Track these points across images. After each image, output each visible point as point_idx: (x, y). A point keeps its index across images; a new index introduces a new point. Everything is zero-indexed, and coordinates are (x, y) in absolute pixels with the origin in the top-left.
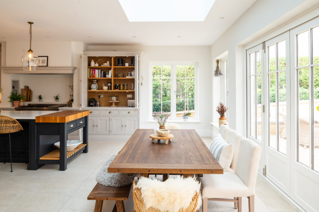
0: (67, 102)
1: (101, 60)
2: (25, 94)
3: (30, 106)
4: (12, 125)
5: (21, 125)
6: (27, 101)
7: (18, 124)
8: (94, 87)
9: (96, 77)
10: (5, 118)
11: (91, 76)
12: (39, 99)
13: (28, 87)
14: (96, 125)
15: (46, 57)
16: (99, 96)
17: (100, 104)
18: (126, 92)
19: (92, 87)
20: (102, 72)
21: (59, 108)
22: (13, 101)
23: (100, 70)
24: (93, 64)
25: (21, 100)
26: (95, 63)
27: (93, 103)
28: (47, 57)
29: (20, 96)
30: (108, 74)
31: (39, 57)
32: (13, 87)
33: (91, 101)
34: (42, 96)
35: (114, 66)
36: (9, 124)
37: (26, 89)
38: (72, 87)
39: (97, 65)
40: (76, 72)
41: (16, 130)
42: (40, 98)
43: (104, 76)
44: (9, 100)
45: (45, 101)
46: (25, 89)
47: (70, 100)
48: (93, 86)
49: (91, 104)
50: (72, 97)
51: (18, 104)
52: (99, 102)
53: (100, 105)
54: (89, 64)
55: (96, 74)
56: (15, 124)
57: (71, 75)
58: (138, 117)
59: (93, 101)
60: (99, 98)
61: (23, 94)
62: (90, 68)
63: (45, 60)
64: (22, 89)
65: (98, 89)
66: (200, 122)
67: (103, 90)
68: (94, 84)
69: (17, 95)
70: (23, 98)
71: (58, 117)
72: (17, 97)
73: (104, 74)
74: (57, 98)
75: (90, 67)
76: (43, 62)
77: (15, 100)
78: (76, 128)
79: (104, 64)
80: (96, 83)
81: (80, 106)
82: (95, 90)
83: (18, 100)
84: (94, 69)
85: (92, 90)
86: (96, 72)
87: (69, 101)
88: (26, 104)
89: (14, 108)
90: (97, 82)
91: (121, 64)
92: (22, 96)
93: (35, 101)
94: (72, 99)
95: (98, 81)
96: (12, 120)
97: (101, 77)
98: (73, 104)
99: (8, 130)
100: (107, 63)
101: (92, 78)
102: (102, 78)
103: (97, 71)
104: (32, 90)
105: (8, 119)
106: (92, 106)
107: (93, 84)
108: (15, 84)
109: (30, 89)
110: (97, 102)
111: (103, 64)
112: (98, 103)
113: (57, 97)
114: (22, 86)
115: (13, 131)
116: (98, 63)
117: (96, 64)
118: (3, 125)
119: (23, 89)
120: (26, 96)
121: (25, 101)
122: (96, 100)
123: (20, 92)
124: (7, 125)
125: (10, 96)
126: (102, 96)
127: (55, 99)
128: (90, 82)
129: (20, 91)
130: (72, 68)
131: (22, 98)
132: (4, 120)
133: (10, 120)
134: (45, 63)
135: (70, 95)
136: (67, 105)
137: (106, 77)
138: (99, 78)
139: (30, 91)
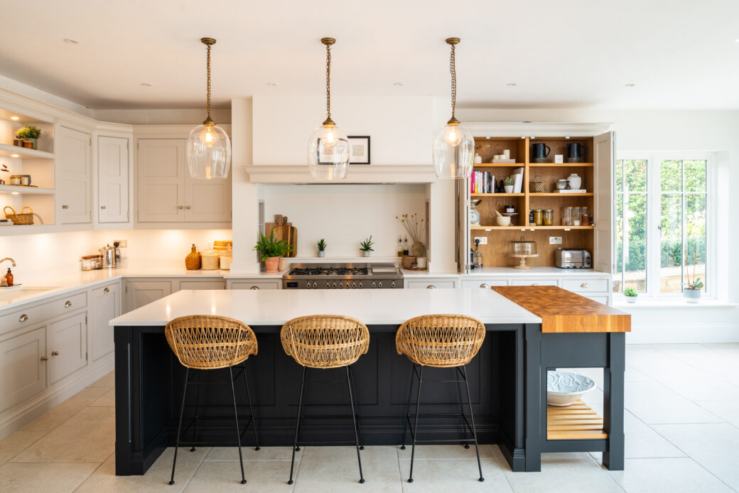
1: (489, 146)
2: (278, 237)
6: (285, 256)
8: (474, 218)
9: (476, 190)
12: (317, 251)
13: (284, 219)
15: (367, 140)
16: (478, 242)
17: (482, 261)
18: (563, 230)
20: (494, 177)
23: (486, 173)
26: (475, 155)
28: (368, 138)
30: (513, 184)
31: (349, 137)
34: (327, 242)
35: (530, 162)
37: (281, 223)
39: (478, 160)
42: (321, 247)
43: (496, 188)
45: (333, 256)
47: (398, 253)
51: (277, 266)
52: (481, 256)
53: (482, 266)
55: (476, 184)
58: (608, 297)
60: (477, 245)
63: (362, 147)
64: (268, 225)
66: (732, 304)
73: (498, 182)
74: (366, 248)
76: (357, 151)
79: (497, 157)
86: (476, 178)
89: (280, 277)
91: (542, 157)
93: (305, 255)
94: (406, 249)
95: (481, 201)
97: (490, 191)
100: (502, 154)
102: (493, 194)
103: (478, 176)
104: (295, 226)
109: (292, 224)
111: (494, 158)
112: (478, 260)
113: (366, 243)
116: (479, 155)
117: (475, 158)
119: (273, 223)
127: (361, 249)
134: (362, 155)
137: (504, 192)
138: (486, 194)
139: (293, 229)
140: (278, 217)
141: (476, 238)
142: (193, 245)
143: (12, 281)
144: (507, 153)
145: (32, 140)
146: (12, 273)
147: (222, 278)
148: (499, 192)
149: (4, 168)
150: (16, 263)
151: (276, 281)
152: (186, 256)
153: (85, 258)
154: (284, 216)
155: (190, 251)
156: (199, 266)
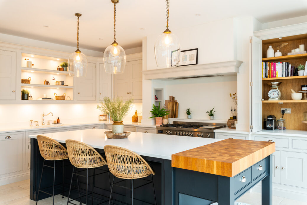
0: (227, 121)
1: (287, 44)
2: (170, 108)
3: (176, 124)
4: (136, 165)
5: (149, 167)
6: (172, 117)
7: (145, 164)
8: (274, 95)
9: (277, 76)
10: (124, 152)
11: (267, 75)
12: (187, 115)
13: (173, 98)
14: (280, 167)
15: (196, 51)
16: (283, 112)
17: (284, 125)
19: (269, 96)
20: (290, 66)
21: (215, 131)
22: (155, 117)
23: (284, 63)
24: (271, 53)
25: (165, 116)
26: (275, 51)
27: (272, 124)
29: (164, 110)
30: (304, 69)
32: (156, 99)
33: (268, 120)
34: (191, 110)
36: (130, 164)
37: (172, 100)
38: (234, 96)
39: (279, 54)
40: (241, 69)
41: (141, 175)
42: (188, 113)
43: (292, 73)
44: (151, 115)
45: (195, 118)
46: (170, 100)
47: (231, 117)
48: (272, 93)
49: (268, 126)
50: (233, 112)
51: (161, 122)
52: (283, 122)
53: (284, 128)
54: (264, 55)
55: (277, 71)
56: (140, 164)
57: (234, 76)
59: (272, 120)
60: (283, 114)
61: (167, 107)
62: (266, 62)
63: (193, 55)
64: (166, 101)
65: (281, 98)
67: (291, 99)
68: (274, 89)
69: (160, 109)
70: (168, 113)
71: (215, 162)
72: (159, 112)
73: (293, 69)
74: (211, 114)
75: (265, 59)
76: (191, 58)
77: (157, 116)
78: (251, 182)
79: (293, 51)
80: (277, 87)
81: (250, 130)
82: (276, 100)
83: (161, 116)
84: (273, 61)
85: (270, 101)
86: (277, 67)
87: (229, 119)
88: (171, 121)
89: (155, 127)
90: (278, 85)
92: (166, 110)
93: (182, 118)
94: (235, 115)
95: (280, 83)
96: (134, 157)
98: (236, 125)
99: (129, 175)
100: (298, 48)
101: (268, 79)
102: (290, 77)
103: (279, 65)
104: (178, 101)
105: (129, 155)
106: (271, 129)
107: (272, 90)
108: (158, 94)
109: (177, 100)
110: (278, 122)
111: (291, 52)
112: (281, 124)
113: (211, 112)
114: (166, 97)
115: (137, 176)
116: (280, 51)
117: (276, 53)
118: (121, 165)
119: (168, 100)
120: (171, 111)
121: (169, 118)
122: (277, 119)
123: (163, 105)
124: (127, 165)
125: (151, 111)
126: (288, 111)
127: (209, 115)
128: (267, 85)
129: (164, 103)
130: (235, 64)
131: (166, 113)
132: (123, 156)
133: (132, 156)
134: (194, 60)
135: (231, 109)
136: (227, 126)
137: (298, 75)
138: (284, 78)
139: (176, 103)
140: (170, 97)
141: (282, 109)
142: (136, 111)
143: (59, 122)
144: (302, 47)
145: (65, 68)
146: (59, 118)
147: (133, 126)
148: (294, 75)
149: (54, 79)
150: (53, 114)
151: (154, 129)
152: (132, 116)
153: (100, 115)
154: (173, 96)
155: (134, 114)
156: (136, 121)
